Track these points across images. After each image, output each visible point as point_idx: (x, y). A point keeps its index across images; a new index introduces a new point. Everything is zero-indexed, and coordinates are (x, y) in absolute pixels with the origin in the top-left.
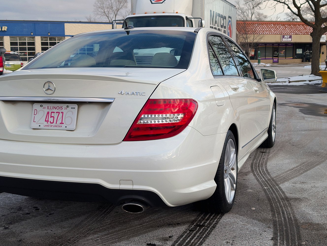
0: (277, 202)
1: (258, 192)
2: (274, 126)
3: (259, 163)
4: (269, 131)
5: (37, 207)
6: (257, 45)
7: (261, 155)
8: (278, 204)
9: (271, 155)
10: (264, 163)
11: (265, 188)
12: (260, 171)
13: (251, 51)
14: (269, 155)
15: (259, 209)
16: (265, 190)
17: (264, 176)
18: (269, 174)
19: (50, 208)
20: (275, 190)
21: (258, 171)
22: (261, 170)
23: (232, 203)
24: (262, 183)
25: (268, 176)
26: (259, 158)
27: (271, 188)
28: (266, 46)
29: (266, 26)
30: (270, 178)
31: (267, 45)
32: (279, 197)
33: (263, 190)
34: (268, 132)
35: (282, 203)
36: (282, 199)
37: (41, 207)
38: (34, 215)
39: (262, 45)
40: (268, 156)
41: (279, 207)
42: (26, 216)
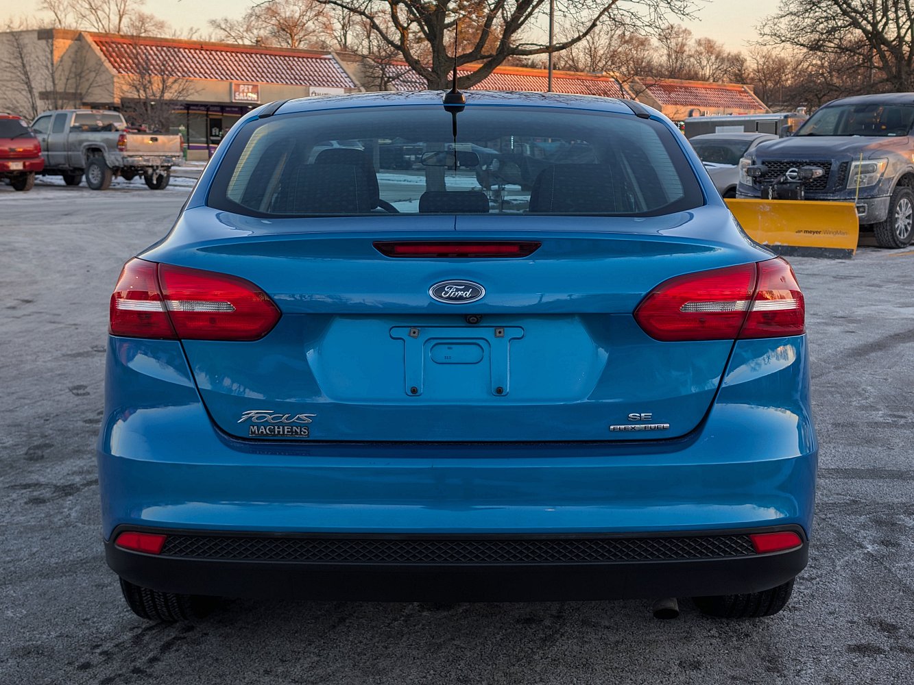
28: (190, 111)
31: (192, 107)
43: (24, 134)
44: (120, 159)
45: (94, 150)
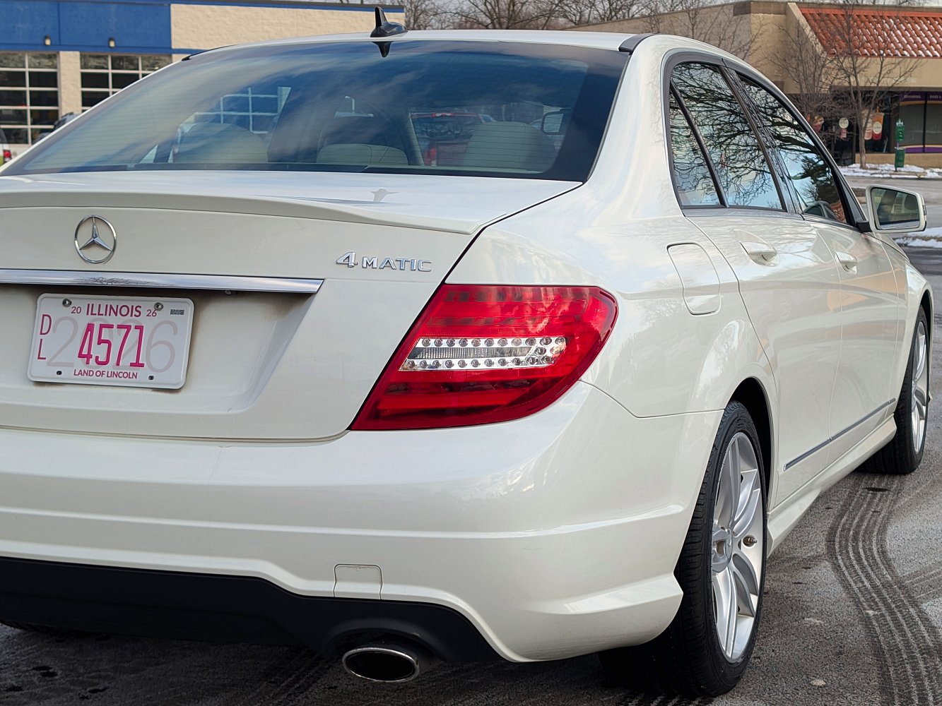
0: (906, 661)
1: (841, 625)
2: (919, 394)
3: (859, 526)
4: (902, 414)
5: (48, 668)
6: (891, 99)
7: (868, 499)
8: (908, 667)
9: (904, 500)
10: (877, 527)
11: (867, 614)
12: (859, 556)
13: (870, 120)
14: (898, 498)
15: (837, 685)
16: (866, 621)
17: (870, 572)
18: (889, 566)
19: (94, 672)
20: (903, 622)
21: (851, 554)
22: (861, 551)
23: (740, 660)
24: (860, 595)
25: (885, 572)
26: (859, 510)
27: (892, 613)
29: (927, 29)
30: (890, 579)
32: (915, 645)
33: (861, 620)
34: (894, 416)
35: (922, 665)
36: (926, 651)
37: (63, 667)
38: (36, 694)
39: (914, 97)
40: (895, 502)
41: (911, 678)
42: (7, 697)
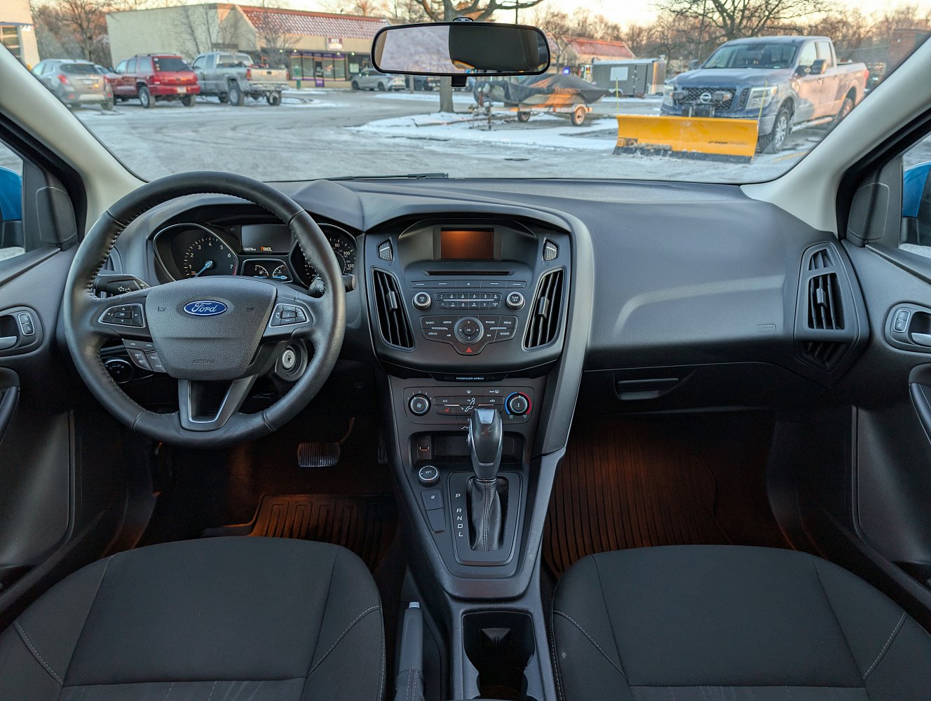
28: (303, 57)
31: (304, 54)
43: (185, 69)
44: (248, 85)
45: (233, 80)
